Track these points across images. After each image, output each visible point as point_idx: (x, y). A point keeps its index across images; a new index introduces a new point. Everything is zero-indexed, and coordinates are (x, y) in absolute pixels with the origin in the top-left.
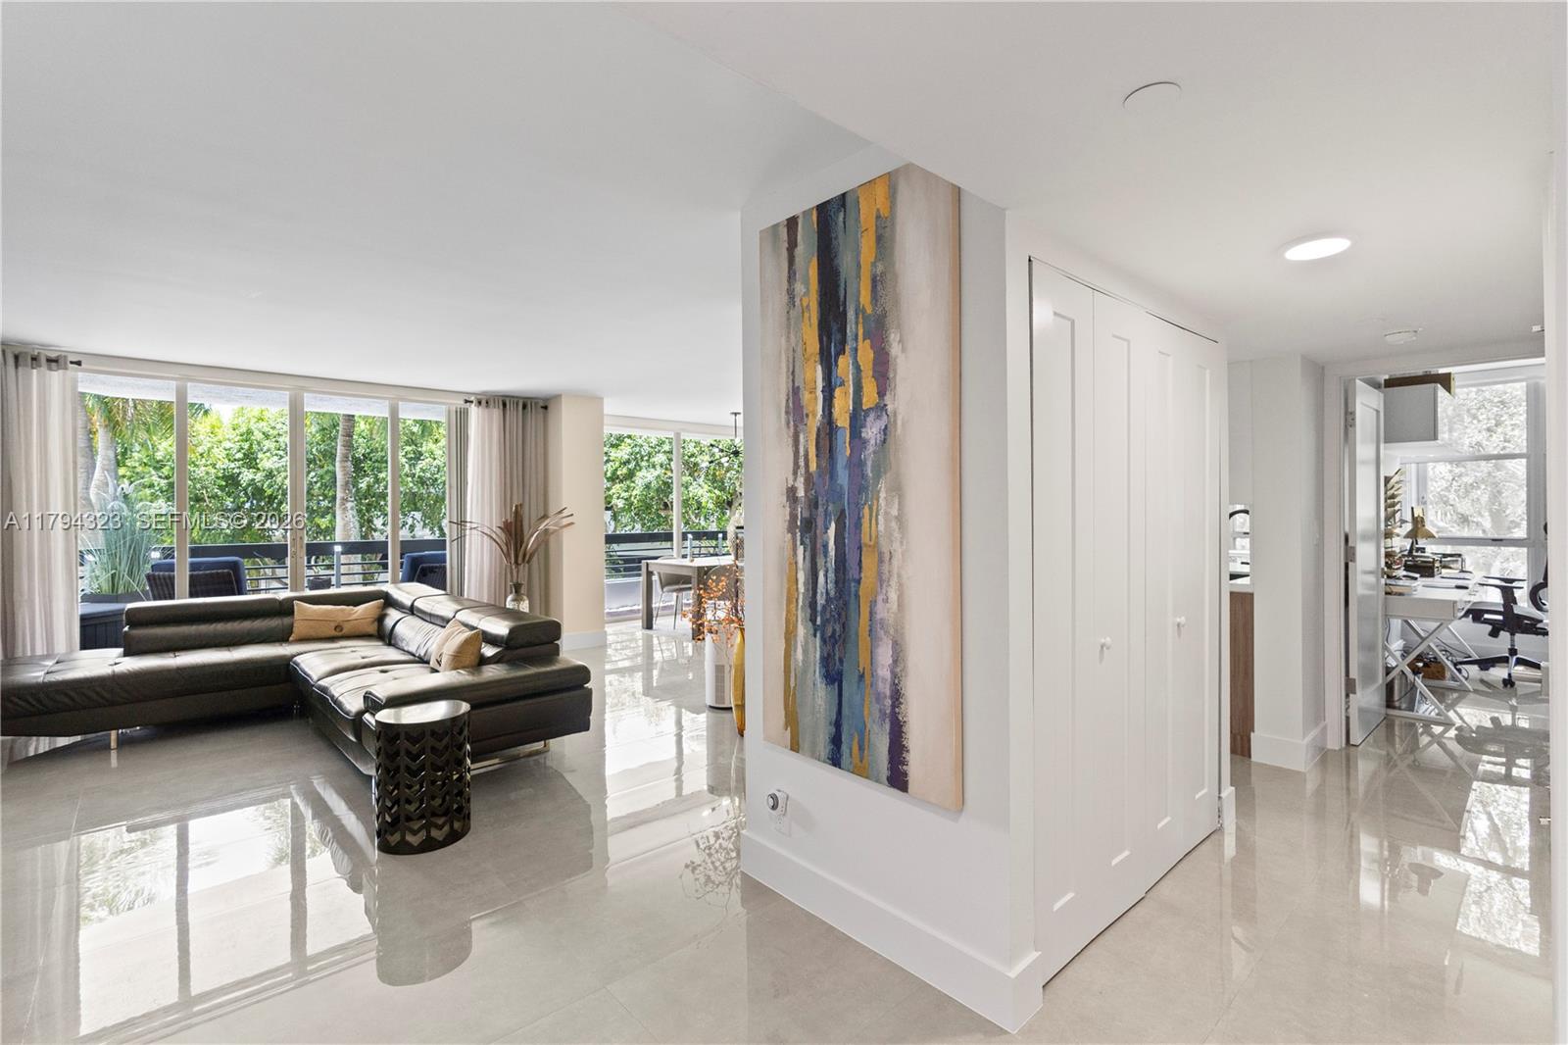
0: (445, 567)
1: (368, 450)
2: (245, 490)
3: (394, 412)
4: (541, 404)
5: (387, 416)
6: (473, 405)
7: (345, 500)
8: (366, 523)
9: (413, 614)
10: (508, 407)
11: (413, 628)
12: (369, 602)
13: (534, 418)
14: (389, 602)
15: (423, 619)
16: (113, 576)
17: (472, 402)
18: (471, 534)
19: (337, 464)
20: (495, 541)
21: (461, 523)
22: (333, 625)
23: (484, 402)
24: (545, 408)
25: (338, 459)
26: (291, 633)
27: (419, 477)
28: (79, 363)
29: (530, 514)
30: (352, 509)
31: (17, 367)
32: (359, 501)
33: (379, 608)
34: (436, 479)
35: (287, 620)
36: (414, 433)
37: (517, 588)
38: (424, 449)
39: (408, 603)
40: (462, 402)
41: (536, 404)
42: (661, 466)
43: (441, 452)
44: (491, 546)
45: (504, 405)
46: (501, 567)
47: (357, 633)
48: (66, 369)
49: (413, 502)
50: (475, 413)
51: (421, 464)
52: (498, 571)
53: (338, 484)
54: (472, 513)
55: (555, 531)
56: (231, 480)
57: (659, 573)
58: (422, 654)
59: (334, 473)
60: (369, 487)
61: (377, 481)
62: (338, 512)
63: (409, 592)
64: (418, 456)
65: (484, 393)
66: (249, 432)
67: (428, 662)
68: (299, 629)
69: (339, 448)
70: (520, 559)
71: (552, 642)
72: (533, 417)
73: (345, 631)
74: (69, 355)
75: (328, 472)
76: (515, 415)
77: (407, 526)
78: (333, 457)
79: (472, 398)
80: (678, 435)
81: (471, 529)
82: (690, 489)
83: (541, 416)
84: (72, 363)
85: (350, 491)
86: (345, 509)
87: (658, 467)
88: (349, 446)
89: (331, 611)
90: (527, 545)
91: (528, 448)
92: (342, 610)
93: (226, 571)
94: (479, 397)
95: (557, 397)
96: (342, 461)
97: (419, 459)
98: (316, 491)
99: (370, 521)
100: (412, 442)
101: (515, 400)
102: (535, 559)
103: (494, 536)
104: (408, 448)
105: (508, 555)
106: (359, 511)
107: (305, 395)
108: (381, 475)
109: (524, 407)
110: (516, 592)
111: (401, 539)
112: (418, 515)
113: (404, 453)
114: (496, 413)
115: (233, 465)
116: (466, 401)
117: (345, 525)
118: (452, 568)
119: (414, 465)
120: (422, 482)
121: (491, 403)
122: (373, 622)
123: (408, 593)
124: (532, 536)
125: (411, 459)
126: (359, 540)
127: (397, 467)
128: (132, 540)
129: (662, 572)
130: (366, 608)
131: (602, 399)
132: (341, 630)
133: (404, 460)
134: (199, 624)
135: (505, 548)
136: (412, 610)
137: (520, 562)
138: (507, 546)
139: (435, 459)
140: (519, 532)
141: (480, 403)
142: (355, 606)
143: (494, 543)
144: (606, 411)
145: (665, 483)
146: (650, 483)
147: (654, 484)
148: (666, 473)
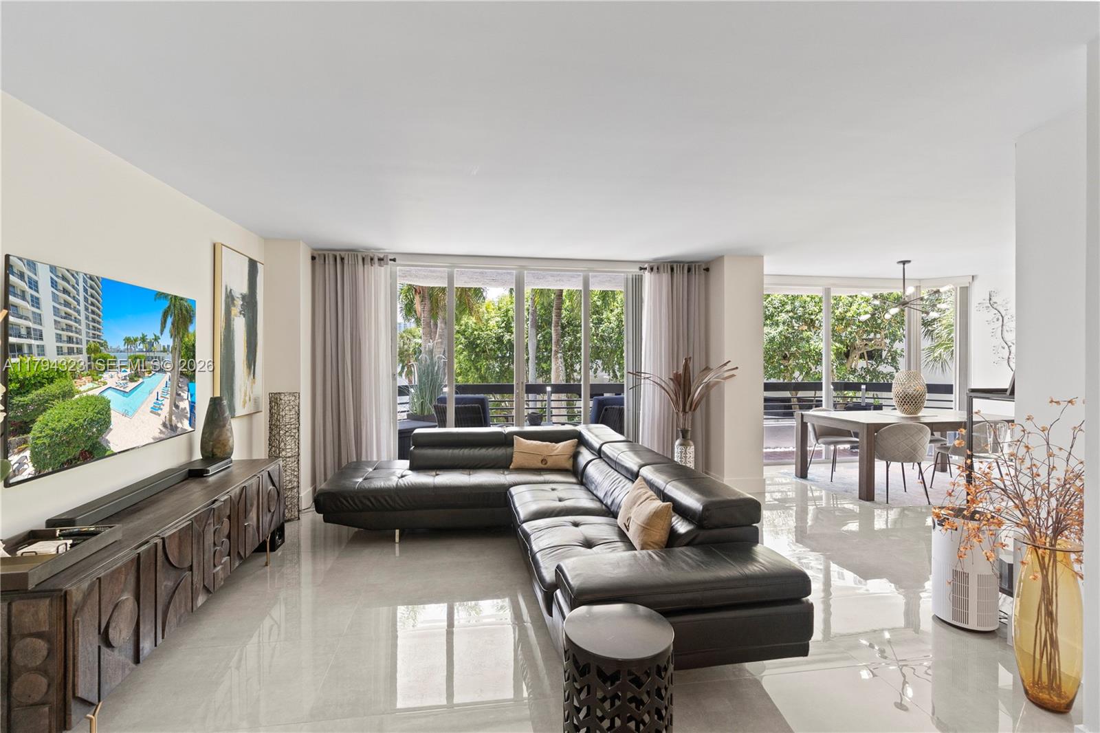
0: (623, 409)
1: (571, 319)
2: (506, 346)
3: (586, 284)
4: (704, 266)
5: (581, 289)
6: (646, 272)
7: (557, 352)
8: (569, 368)
9: (600, 457)
10: (675, 271)
11: (601, 472)
12: (566, 440)
13: (697, 279)
14: (581, 441)
15: (609, 464)
16: (422, 402)
17: (646, 269)
18: (644, 384)
19: (553, 328)
20: (664, 389)
21: (637, 374)
22: (541, 458)
23: (655, 268)
24: (707, 270)
25: (553, 325)
26: (511, 462)
27: (601, 335)
28: (394, 260)
29: (696, 368)
30: (561, 358)
31: (364, 264)
32: (565, 353)
33: (573, 446)
34: (611, 337)
35: (509, 450)
36: (598, 306)
37: (684, 433)
38: (604, 316)
39: (597, 446)
40: (638, 270)
41: (699, 266)
42: (784, 323)
43: (615, 318)
44: (661, 393)
45: (672, 269)
46: (669, 413)
47: (558, 467)
48: (387, 264)
49: (596, 353)
50: (647, 276)
51: (603, 327)
52: (666, 416)
53: (553, 341)
54: (647, 366)
55: (717, 383)
56: (499, 339)
57: (813, 425)
58: (609, 503)
59: (551, 334)
60: (571, 343)
61: (576, 339)
62: (553, 360)
63: (599, 434)
64: (600, 321)
65: (655, 260)
66: (508, 311)
67: (615, 516)
68: (517, 460)
69: (554, 317)
70: (688, 407)
71: (750, 525)
72: (697, 276)
73: (549, 464)
74: (389, 255)
75: (547, 333)
76: (681, 278)
77: (593, 370)
78: (550, 324)
79: (646, 266)
80: (828, 291)
81: (644, 378)
82: (812, 342)
83: (703, 277)
84: (391, 260)
85: (560, 346)
86: (557, 358)
87: (781, 325)
88: (559, 315)
89: (538, 446)
90: (693, 396)
91: (692, 308)
92: (547, 446)
93: (476, 405)
94: (651, 264)
95: (719, 259)
96: (556, 326)
97: (601, 324)
98: (541, 346)
99: (572, 365)
100: (597, 312)
101: (682, 265)
102: (698, 409)
103: (663, 385)
104: (595, 316)
105: (677, 404)
106: (565, 360)
107: (525, 272)
108: (578, 335)
109: (689, 270)
110: (683, 437)
111: (591, 383)
112: (600, 362)
113: (591, 320)
114: (665, 277)
115: (500, 331)
116: (641, 269)
117: (557, 369)
118: (628, 410)
119: (598, 328)
120: (603, 339)
121: (661, 269)
122: (570, 458)
123: (596, 436)
124: (698, 387)
125: (596, 324)
126: (564, 383)
127: (587, 329)
128: (432, 380)
129: (816, 424)
130: (564, 446)
131: (763, 257)
132: (546, 464)
133: (592, 325)
134: (454, 449)
135: (673, 396)
136: (599, 454)
137: (687, 410)
138: (676, 396)
139: (610, 323)
140: (687, 383)
141: (652, 269)
142: (557, 442)
143: (663, 391)
144: (767, 270)
145: (786, 338)
146: (774, 338)
147: (778, 339)
148: (788, 330)
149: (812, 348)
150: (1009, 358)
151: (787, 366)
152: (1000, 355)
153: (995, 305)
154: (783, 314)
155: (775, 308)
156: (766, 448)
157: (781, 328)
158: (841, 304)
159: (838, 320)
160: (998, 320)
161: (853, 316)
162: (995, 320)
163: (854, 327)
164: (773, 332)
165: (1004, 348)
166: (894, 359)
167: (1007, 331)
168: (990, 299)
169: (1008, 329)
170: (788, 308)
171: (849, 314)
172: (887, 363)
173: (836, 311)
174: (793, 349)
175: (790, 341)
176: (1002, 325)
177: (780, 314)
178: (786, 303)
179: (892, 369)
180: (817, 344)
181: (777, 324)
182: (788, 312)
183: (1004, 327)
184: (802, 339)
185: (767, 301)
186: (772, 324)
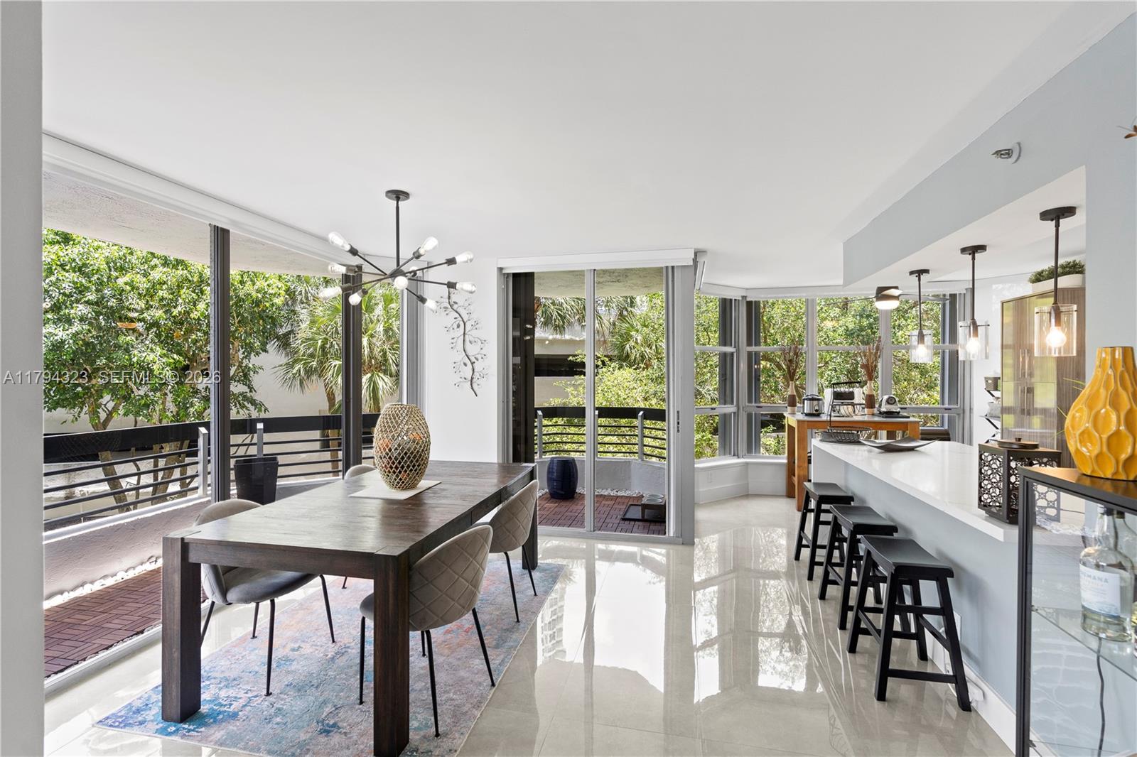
145: (87, 344)
146: (63, 342)
147: (70, 345)
148: (89, 331)
149: (135, 360)
150: (472, 378)
151: (88, 388)
152: (462, 374)
153: (455, 307)
154: (81, 307)
155: (64, 294)
156: (50, 596)
157: (76, 327)
158: (180, 301)
159: (175, 322)
160: (458, 326)
161: (199, 319)
162: (455, 326)
163: (199, 334)
164: (61, 333)
165: (465, 365)
166: (246, 375)
167: (470, 342)
168: (449, 298)
169: (471, 339)
170: (91, 297)
171: (194, 315)
172: (238, 381)
173: (173, 310)
174: (101, 362)
175: (94, 348)
176: (464, 333)
177: (75, 305)
178: (87, 289)
179: (245, 389)
180: (144, 355)
181: (69, 321)
182: (88, 303)
183: (467, 336)
184: (118, 346)
185: (47, 281)
186: (59, 319)
